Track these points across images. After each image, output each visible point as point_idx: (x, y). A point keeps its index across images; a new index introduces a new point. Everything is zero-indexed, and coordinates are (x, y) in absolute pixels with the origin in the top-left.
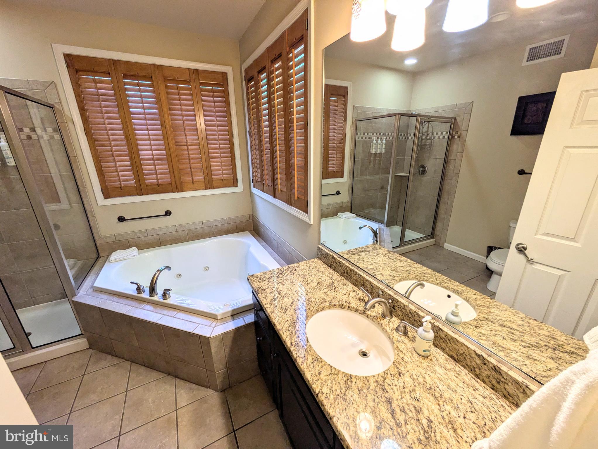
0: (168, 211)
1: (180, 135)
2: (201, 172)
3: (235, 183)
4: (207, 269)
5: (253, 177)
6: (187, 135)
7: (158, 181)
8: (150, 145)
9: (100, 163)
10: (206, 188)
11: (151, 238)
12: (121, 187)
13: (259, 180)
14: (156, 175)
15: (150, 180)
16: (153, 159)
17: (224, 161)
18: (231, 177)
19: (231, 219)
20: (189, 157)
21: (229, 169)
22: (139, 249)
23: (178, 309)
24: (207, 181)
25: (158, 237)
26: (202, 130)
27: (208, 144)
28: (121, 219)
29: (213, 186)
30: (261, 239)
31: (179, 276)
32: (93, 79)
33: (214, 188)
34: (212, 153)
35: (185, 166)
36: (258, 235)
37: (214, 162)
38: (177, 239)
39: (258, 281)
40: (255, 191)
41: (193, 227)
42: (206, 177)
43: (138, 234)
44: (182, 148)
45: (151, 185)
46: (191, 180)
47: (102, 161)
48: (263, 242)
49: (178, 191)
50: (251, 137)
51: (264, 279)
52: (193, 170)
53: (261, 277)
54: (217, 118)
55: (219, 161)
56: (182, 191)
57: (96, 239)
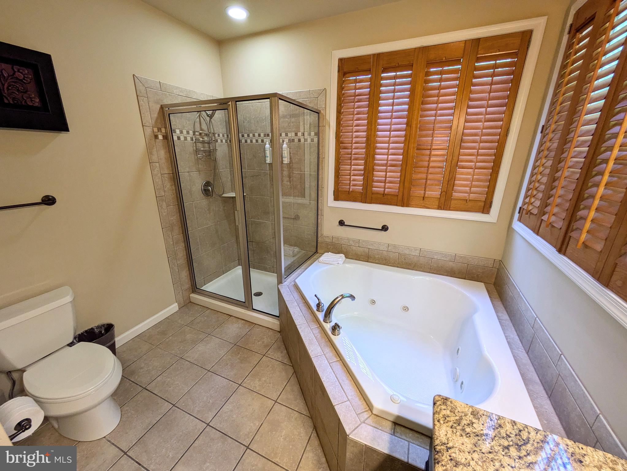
0: (385, 225)
1: (426, 136)
2: (438, 185)
3: (486, 208)
4: (406, 309)
5: (524, 203)
6: (435, 136)
7: (385, 190)
8: (388, 149)
9: (339, 165)
10: (440, 208)
11: (361, 249)
12: (349, 192)
13: (535, 211)
14: (385, 183)
15: (378, 187)
16: (386, 165)
17: (478, 174)
18: (483, 198)
19: (462, 257)
20: (429, 164)
21: (484, 187)
22: (347, 257)
23: (340, 357)
24: (443, 200)
25: (367, 251)
26: (459, 128)
27: (461, 148)
28: (341, 223)
29: (450, 207)
30: (502, 306)
31: (373, 302)
32: (355, 79)
33: (449, 210)
34: (462, 161)
35: (419, 176)
36: (500, 297)
37: (462, 174)
38: (386, 260)
39: (450, 424)
40: (519, 227)
41: (407, 252)
42: (444, 193)
43: (351, 242)
44: (423, 152)
45: (377, 193)
46: (423, 194)
47: (341, 164)
48: (505, 312)
49: (403, 206)
50: (543, 137)
51: (468, 430)
52: (428, 182)
53: (461, 419)
54: (488, 109)
55: (470, 173)
56: (408, 205)
57: (319, 235)
